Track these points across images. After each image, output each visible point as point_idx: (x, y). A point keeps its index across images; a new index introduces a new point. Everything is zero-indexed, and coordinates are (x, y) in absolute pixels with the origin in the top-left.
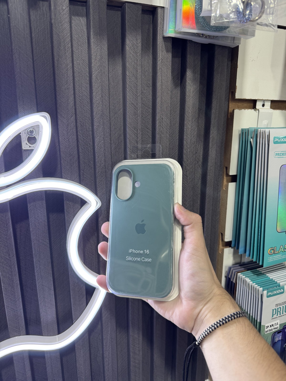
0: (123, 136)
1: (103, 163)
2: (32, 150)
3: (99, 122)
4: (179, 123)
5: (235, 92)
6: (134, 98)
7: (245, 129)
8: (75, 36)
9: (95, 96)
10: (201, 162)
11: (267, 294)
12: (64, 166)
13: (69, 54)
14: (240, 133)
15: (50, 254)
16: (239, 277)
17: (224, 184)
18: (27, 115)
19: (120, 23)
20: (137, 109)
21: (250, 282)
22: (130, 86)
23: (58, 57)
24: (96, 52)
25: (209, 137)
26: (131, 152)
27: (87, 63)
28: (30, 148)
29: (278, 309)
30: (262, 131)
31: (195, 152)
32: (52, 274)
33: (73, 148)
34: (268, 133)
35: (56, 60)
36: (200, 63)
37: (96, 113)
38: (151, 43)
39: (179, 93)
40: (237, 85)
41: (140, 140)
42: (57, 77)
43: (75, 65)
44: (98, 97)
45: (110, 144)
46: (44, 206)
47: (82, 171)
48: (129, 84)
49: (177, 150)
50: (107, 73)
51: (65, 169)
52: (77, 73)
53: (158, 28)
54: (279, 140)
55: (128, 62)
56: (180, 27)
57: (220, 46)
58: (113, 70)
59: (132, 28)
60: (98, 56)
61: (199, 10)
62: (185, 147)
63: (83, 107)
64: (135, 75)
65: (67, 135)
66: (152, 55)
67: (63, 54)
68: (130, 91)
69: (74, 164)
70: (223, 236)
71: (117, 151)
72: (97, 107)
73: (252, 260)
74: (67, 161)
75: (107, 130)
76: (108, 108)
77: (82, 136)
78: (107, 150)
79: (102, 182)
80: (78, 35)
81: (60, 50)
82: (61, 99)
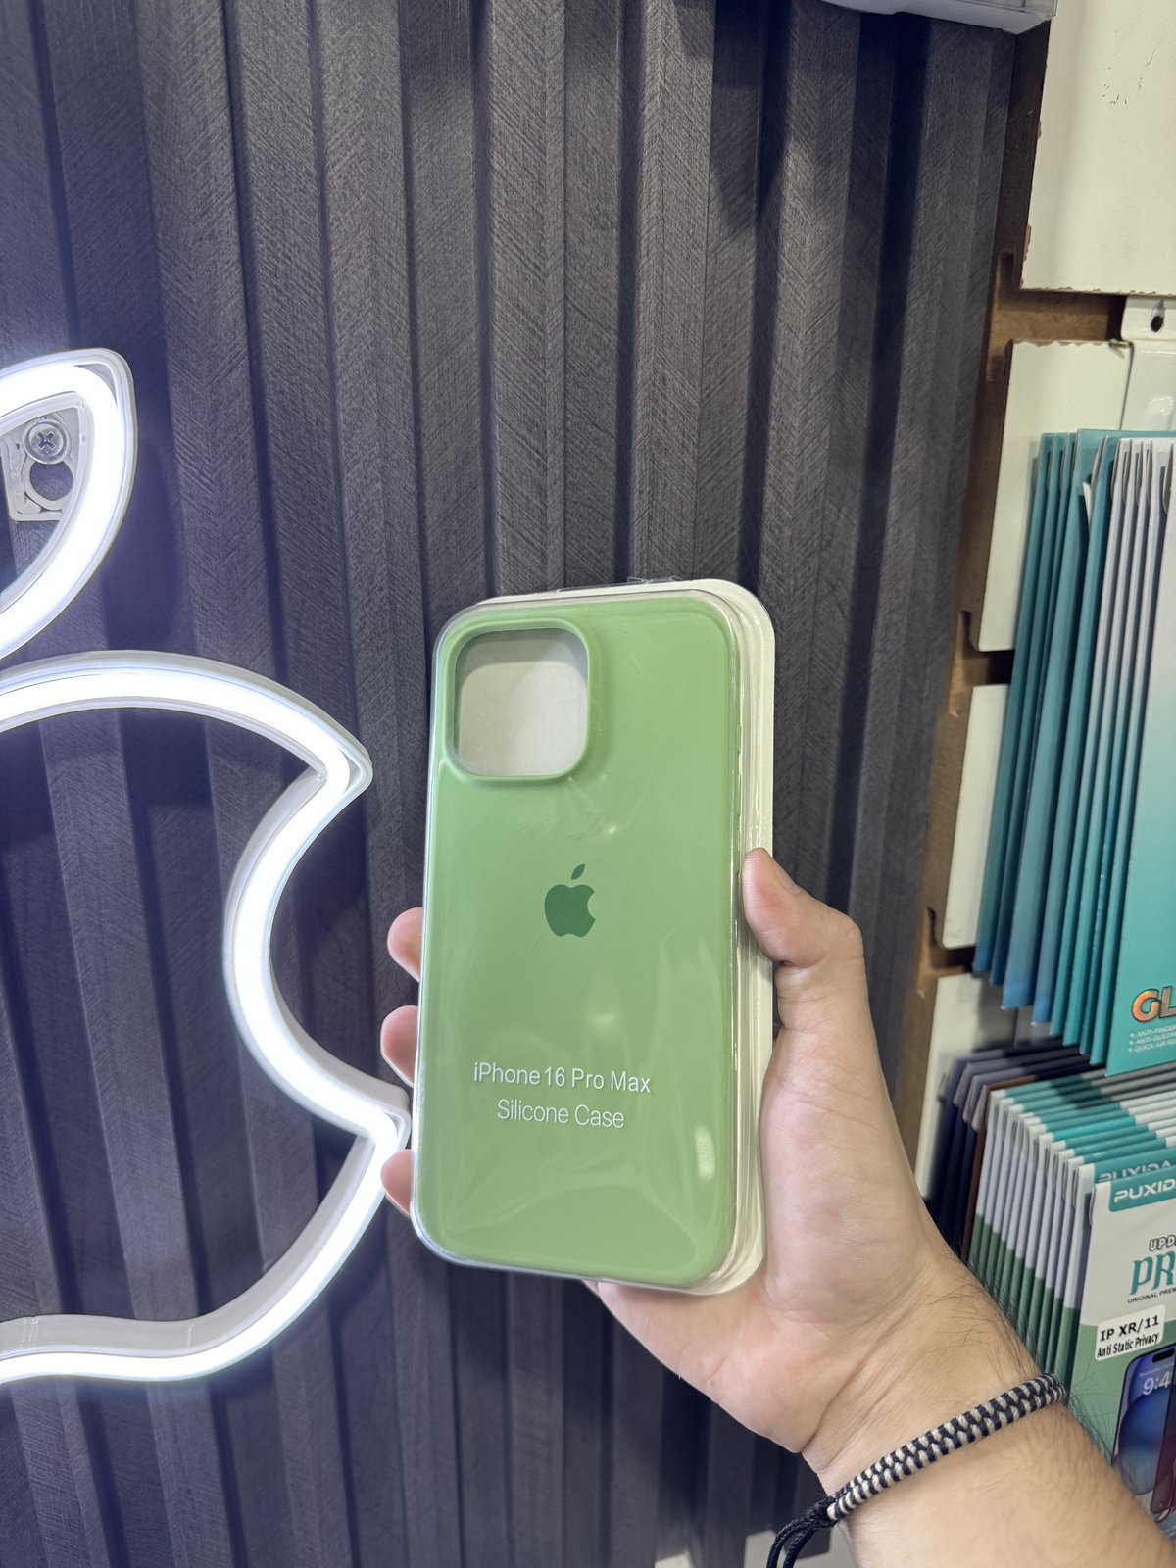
0: (479, 462)
1: (381, 589)
2: (52, 525)
3: (362, 393)
4: (748, 401)
5: (1021, 257)
6: (526, 280)
7: (1061, 439)
9: (342, 270)
10: (850, 586)
11: (1113, 1196)
12: (199, 601)
14: (1037, 453)
15: (150, 986)
16: (997, 1109)
17: (953, 692)
18: (21, 360)
20: (541, 334)
21: (1042, 1133)
22: (509, 224)
23: (160, 84)
24: (341, 54)
25: (891, 470)
26: (513, 536)
27: (305, 108)
28: (44, 514)
29: (1160, 1258)
30: (1136, 446)
31: (816, 544)
32: (162, 1069)
33: (240, 515)
34: (1168, 457)
35: (149, 93)
36: (850, 112)
37: (348, 350)
38: (619, 12)
39: (752, 260)
40: (1031, 222)
41: (555, 483)
42: (157, 180)
43: (250, 124)
44: (355, 278)
45: (414, 499)
46: (116, 779)
47: (290, 623)
48: (502, 213)
49: (738, 529)
50: (396, 161)
51: (208, 614)
52: (260, 159)
55: (497, 104)
57: (957, 23)
58: (431, 146)
60: (352, 77)
62: (769, 517)
63: (294, 327)
64: (532, 171)
65: (213, 456)
66: (622, 70)
67: (184, 68)
68: (507, 246)
69: (249, 589)
70: (938, 924)
71: (455, 532)
72: (351, 324)
73: (1060, 1037)
74: (213, 574)
75: (400, 434)
76: (402, 328)
77: (288, 458)
78: (399, 530)
79: (380, 676)
81: (168, 44)
82: (180, 286)
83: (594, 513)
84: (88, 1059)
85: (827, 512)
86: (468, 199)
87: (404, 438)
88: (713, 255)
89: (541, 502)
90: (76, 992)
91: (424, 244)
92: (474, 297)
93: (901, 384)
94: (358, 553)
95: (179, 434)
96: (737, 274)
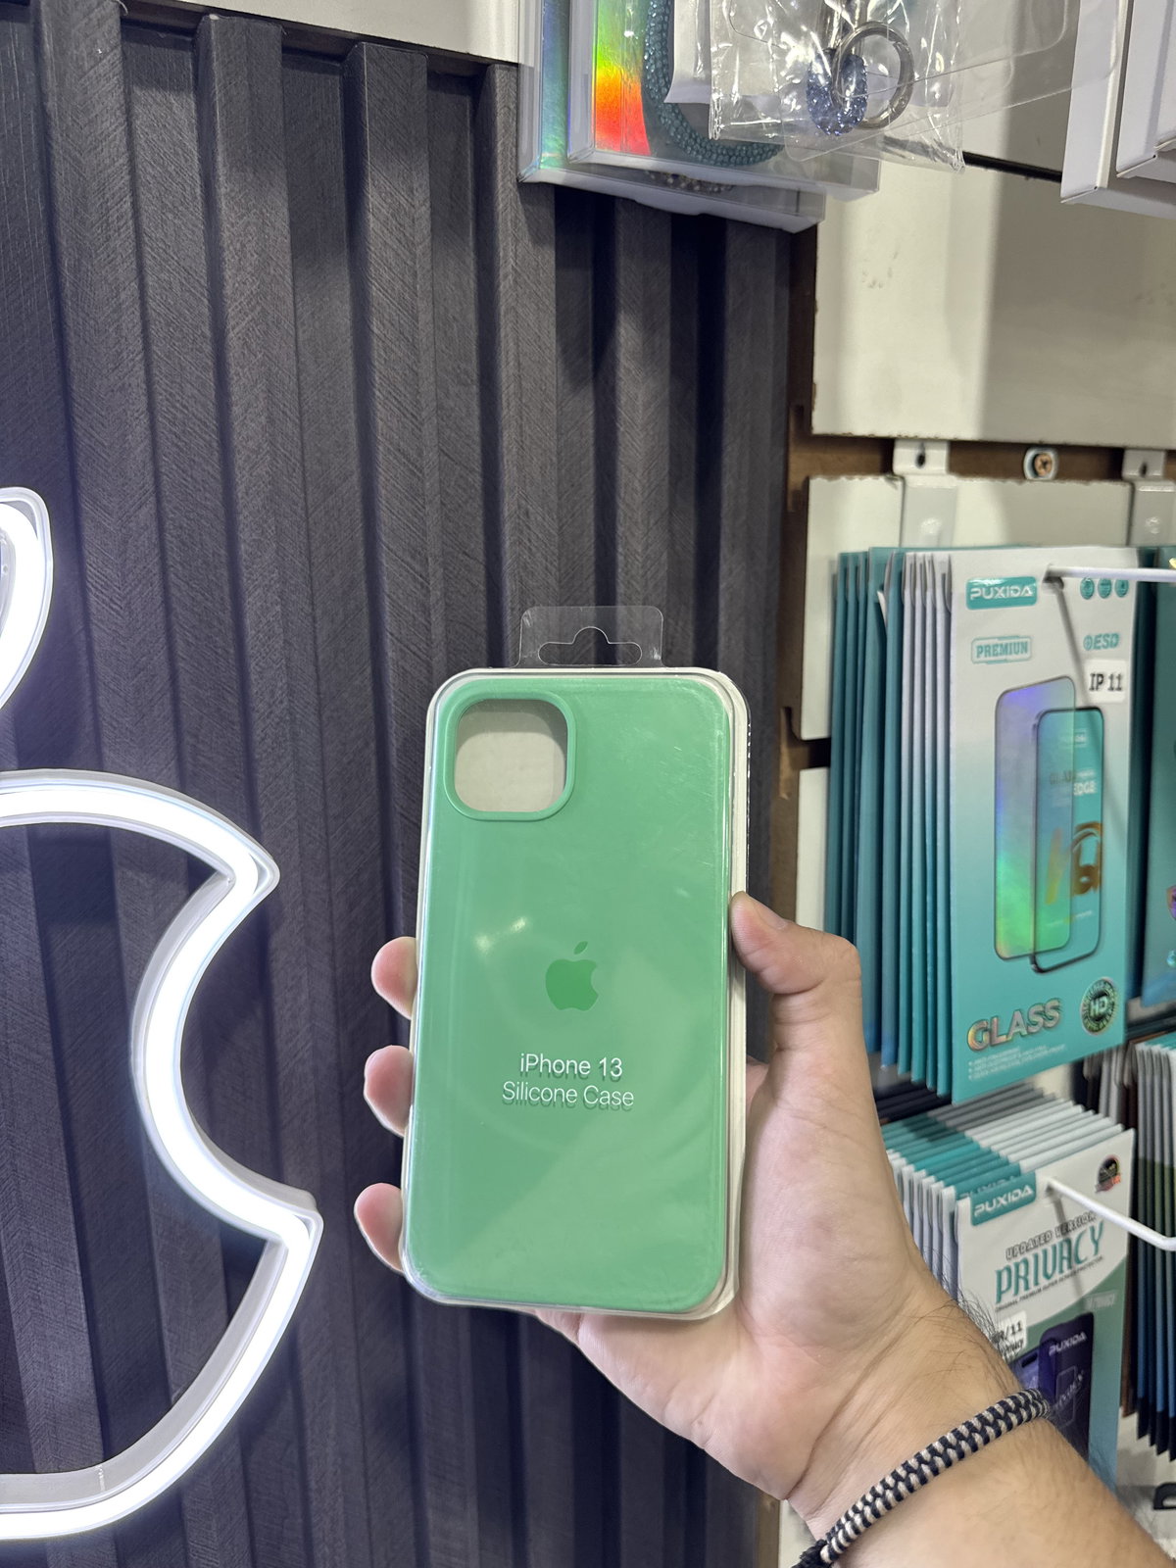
0: (363, 585)
1: (281, 702)
3: (261, 526)
4: (596, 532)
5: (811, 409)
6: (405, 427)
7: (855, 556)
8: (150, 169)
9: (242, 418)
11: (974, 1210)
12: (108, 719)
13: (123, 243)
14: (836, 568)
15: (57, 1106)
17: (783, 777)
19: (340, 122)
20: (420, 475)
21: (903, 1166)
23: (77, 256)
24: (239, 235)
26: (401, 650)
27: (202, 281)
29: (1017, 1266)
30: (920, 559)
32: (68, 1192)
33: (148, 638)
34: (947, 566)
35: (66, 265)
36: (668, 290)
37: (248, 489)
38: (471, 208)
39: (591, 412)
40: (816, 379)
42: (72, 339)
43: (150, 291)
44: (253, 425)
45: (311, 619)
46: (25, 896)
47: (188, 739)
48: (382, 368)
49: (592, 641)
50: (288, 325)
51: (117, 731)
52: (160, 322)
53: (496, 146)
54: (989, 594)
55: (376, 281)
56: (588, 145)
57: (745, 223)
58: (312, 314)
59: (392, 144)
60: (249, 255)
61: (658, 78)
63: (190, 466)
64: (406, 335)
65: (123, 585)
66: (476, 254)
67: (98, 244)
68: (387, 398)
69: (156, 707)
71: (343, 649)
72: (251, 465)
73: (908, 1078)
74: (122, 694)
75: (297, 562)
76: (297, 470)
77: (187, 587)
78: (296, 646)
79: (281, 782)
80: (163, 166)
81: (84, 223)
82: (93, 432)
83: (469, 630)
86: (347, 359)
87: (300, 565)
89: (426, 620)
91: (309, 397)
92: (355, 442)
93: (722, 515)
94: (259, 670)
95: (90, 565)
96: (580, 423)
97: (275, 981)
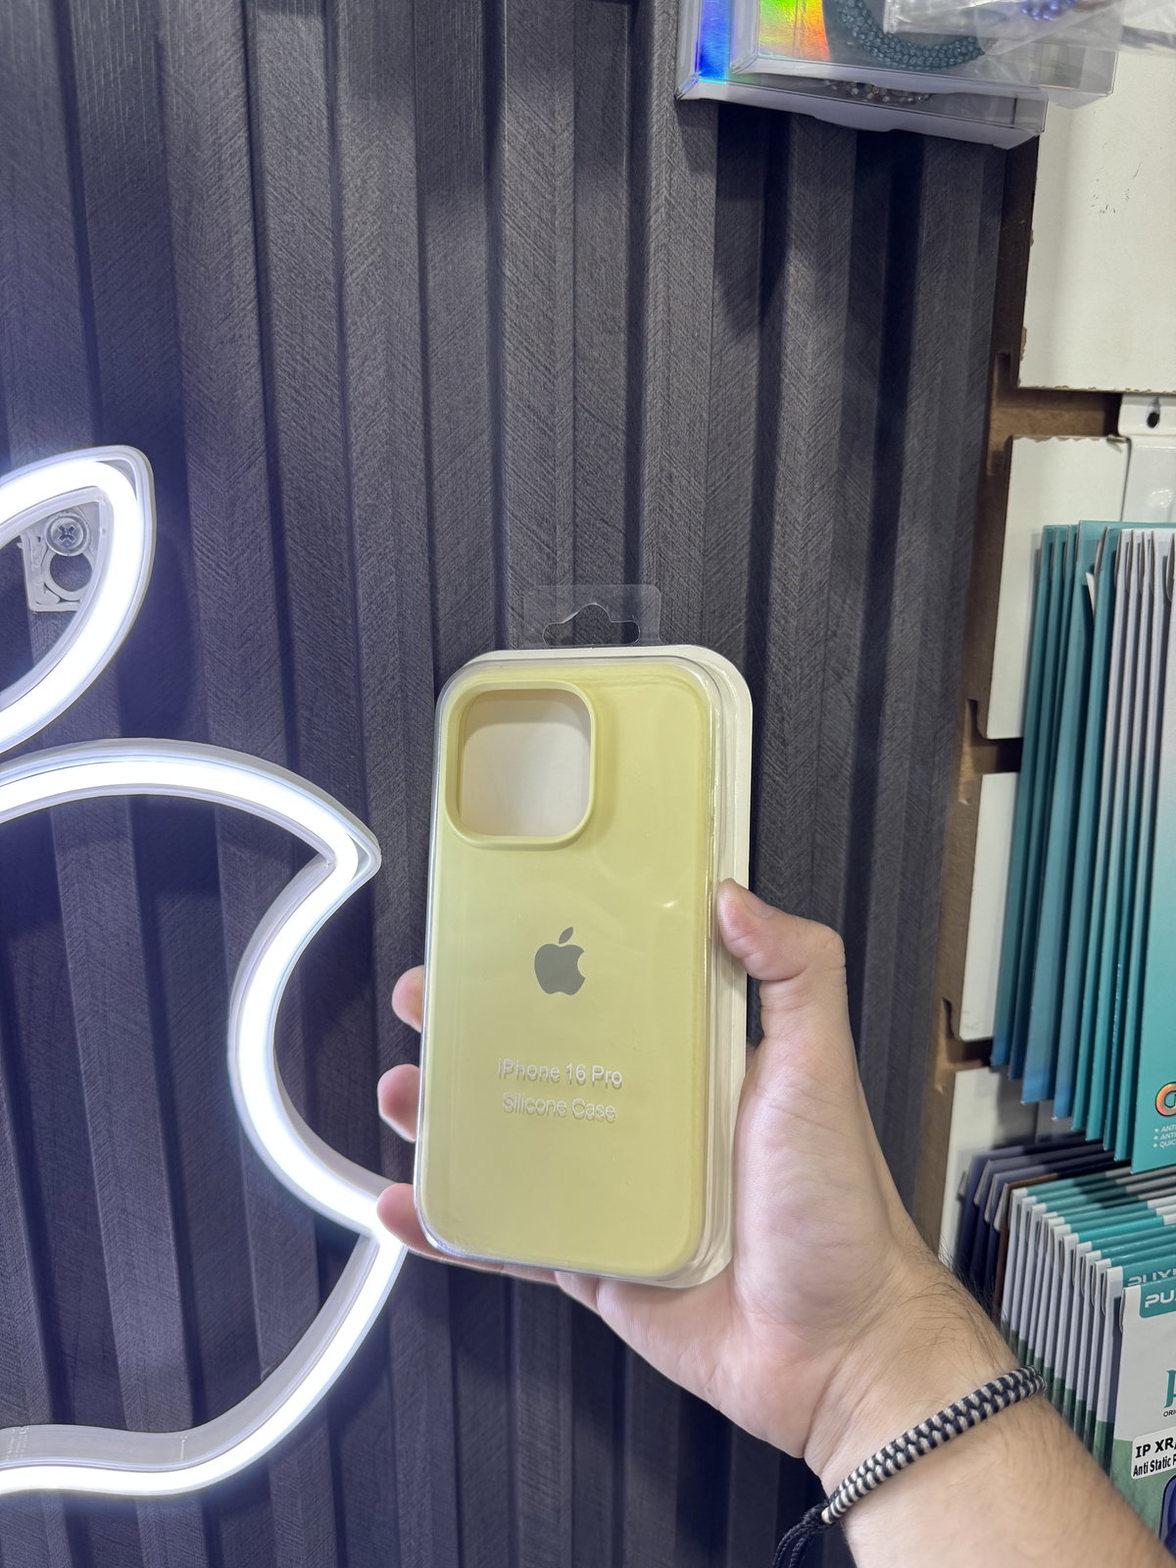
0: (491, 555)
1: (393, 678)
2: (70, 614)
3: (376, 489)
4: (753, 497)
5: (1018, 358)
6: (536, 381)
7: (1063, 531)
8: (274, 101)
9: (358, 371)
10: (856, 675)
11: (1143, 1300)
12: (214, 690)
13: (237, 179)
14: (1038, 546)
15: (154, 1076)
16: (1019, 1208)
17: (963, 780)
18: (46, 457)
19: (480, 39)
20: (551, 434)
21: (1067, 1234)
22: (520, 328)
23: (187, 198)
24: (360, 171)
25: (893, 562)
27: (325, 221)
28: (62, 604)
30: (1137, 537)
31: (822, 633)
32: (163, 1163)
33: (256, 606)
34: (1169, 547)
35: (176, 208)
36: (848, 222)
37: (363, 449)
38: (625, 132)
39: (755, 362)
40: (1026, 324)
41: (564, 576)
42: (182, 286)
43: (272, 236)
44: (370, 379)
45: (427, 592)
46: (125, 867)
47: (303, 712)
48: (512, 318)
49: (745, 620)
50: (411, 269)
51: (222, 703)
52: (281, 268)
53: (651, 60)
55: (510, 217)
56: (752, 50)
58: (445, 256)
59: (532, 60)
62: (776, 608)
63: (311, 425)
64: (542, 278)
65: (230, 549)
66: (629, 185)
67: (210, 185)
68: (517, 348)
69: (263, 679)
70: (953, 1014)
72: (367, 423)
73: (1082, 1133)
74: (227, 663)
75: (414, 529)
76: (416, 428)
77: (304, 552)
79: (390, 762)
80: (287, 97)
81: (196, 162)
82: (201, 387)
84: (89, 1153)
85: (831, 603)
86: (481, 305)
87: (417, 532)
88: (718, 357)
90: (79, 1083)
91: (439, 348)
93: (903, 479)
94: (371, 643)
95: (196, 527)
96: (741, 375)
97: (378, 967)
